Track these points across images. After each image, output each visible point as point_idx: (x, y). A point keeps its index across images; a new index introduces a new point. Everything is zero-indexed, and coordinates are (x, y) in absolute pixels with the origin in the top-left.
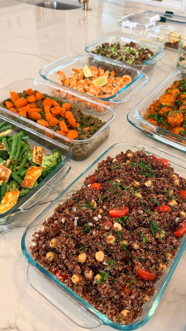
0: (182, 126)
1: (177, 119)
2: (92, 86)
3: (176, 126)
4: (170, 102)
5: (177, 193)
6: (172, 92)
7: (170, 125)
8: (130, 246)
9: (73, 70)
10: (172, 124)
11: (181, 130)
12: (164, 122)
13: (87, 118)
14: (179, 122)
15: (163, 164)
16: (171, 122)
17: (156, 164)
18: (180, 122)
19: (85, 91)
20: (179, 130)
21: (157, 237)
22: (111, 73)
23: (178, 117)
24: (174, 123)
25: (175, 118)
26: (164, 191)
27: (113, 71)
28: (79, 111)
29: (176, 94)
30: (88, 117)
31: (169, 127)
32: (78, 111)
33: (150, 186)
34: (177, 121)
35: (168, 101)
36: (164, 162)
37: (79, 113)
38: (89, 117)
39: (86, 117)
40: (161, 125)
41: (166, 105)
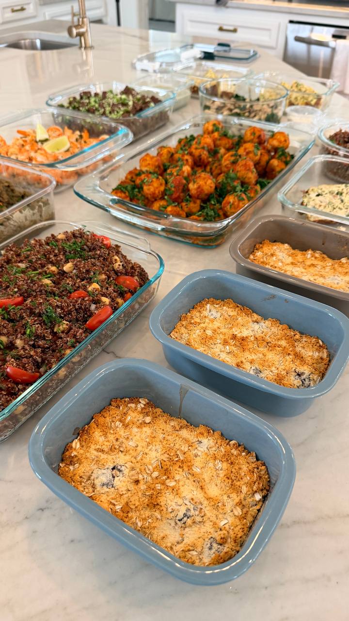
0: (164, 199)
1: (154, 187)
2: (43, 152)
3: (156, 200)
4: (152, 165)
5: (113, 280)
6: (161, 153)
7: (147, 198)
8: (11, 342)
9: (19, 132)
10: (149, 196)
11: (161, 204)
12: (140, 195)
13: (21, 195)
14: (157, 192)
15: (102, 243)
16: (147, 194)
17: (93, 244)
18: (159, 192)
19: (31, 159)
20: (158, 205)
21: (55, 330)
22: (83, 134)
23: (156, 185)
24: (150, 195)
25: (151, 187)
26: (90, 276)
27: (86, 131)
28: (9, 186)
29: (167, 155)
30: (23, 194)
31: (148, 203)
32: (6, 186)
33: (70, 270)
34: (155, 190)
35: (149, 164)
36: (103, 240)
37: (9, 190)
38: (25, 194)
39: (19, 195)
40: (135, 199)
41: (147, 171)
